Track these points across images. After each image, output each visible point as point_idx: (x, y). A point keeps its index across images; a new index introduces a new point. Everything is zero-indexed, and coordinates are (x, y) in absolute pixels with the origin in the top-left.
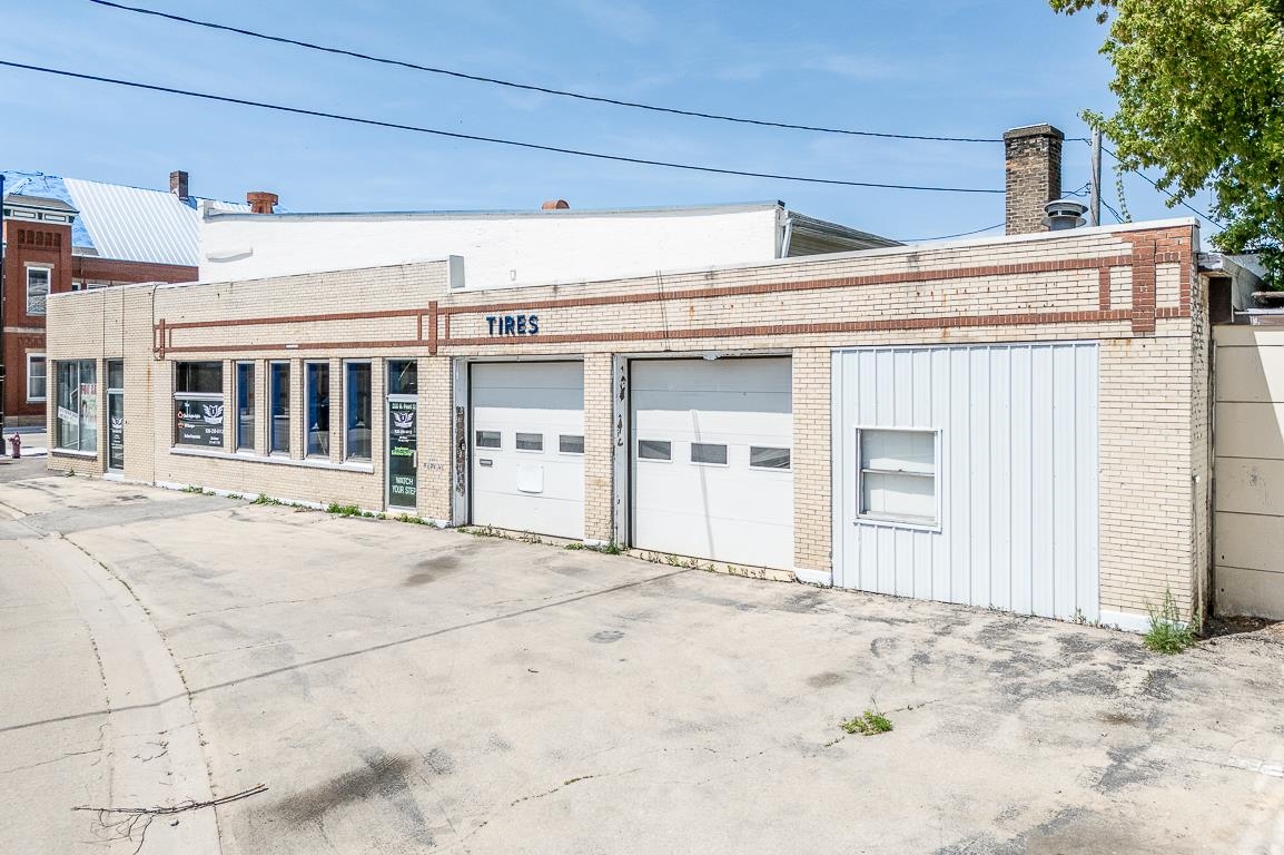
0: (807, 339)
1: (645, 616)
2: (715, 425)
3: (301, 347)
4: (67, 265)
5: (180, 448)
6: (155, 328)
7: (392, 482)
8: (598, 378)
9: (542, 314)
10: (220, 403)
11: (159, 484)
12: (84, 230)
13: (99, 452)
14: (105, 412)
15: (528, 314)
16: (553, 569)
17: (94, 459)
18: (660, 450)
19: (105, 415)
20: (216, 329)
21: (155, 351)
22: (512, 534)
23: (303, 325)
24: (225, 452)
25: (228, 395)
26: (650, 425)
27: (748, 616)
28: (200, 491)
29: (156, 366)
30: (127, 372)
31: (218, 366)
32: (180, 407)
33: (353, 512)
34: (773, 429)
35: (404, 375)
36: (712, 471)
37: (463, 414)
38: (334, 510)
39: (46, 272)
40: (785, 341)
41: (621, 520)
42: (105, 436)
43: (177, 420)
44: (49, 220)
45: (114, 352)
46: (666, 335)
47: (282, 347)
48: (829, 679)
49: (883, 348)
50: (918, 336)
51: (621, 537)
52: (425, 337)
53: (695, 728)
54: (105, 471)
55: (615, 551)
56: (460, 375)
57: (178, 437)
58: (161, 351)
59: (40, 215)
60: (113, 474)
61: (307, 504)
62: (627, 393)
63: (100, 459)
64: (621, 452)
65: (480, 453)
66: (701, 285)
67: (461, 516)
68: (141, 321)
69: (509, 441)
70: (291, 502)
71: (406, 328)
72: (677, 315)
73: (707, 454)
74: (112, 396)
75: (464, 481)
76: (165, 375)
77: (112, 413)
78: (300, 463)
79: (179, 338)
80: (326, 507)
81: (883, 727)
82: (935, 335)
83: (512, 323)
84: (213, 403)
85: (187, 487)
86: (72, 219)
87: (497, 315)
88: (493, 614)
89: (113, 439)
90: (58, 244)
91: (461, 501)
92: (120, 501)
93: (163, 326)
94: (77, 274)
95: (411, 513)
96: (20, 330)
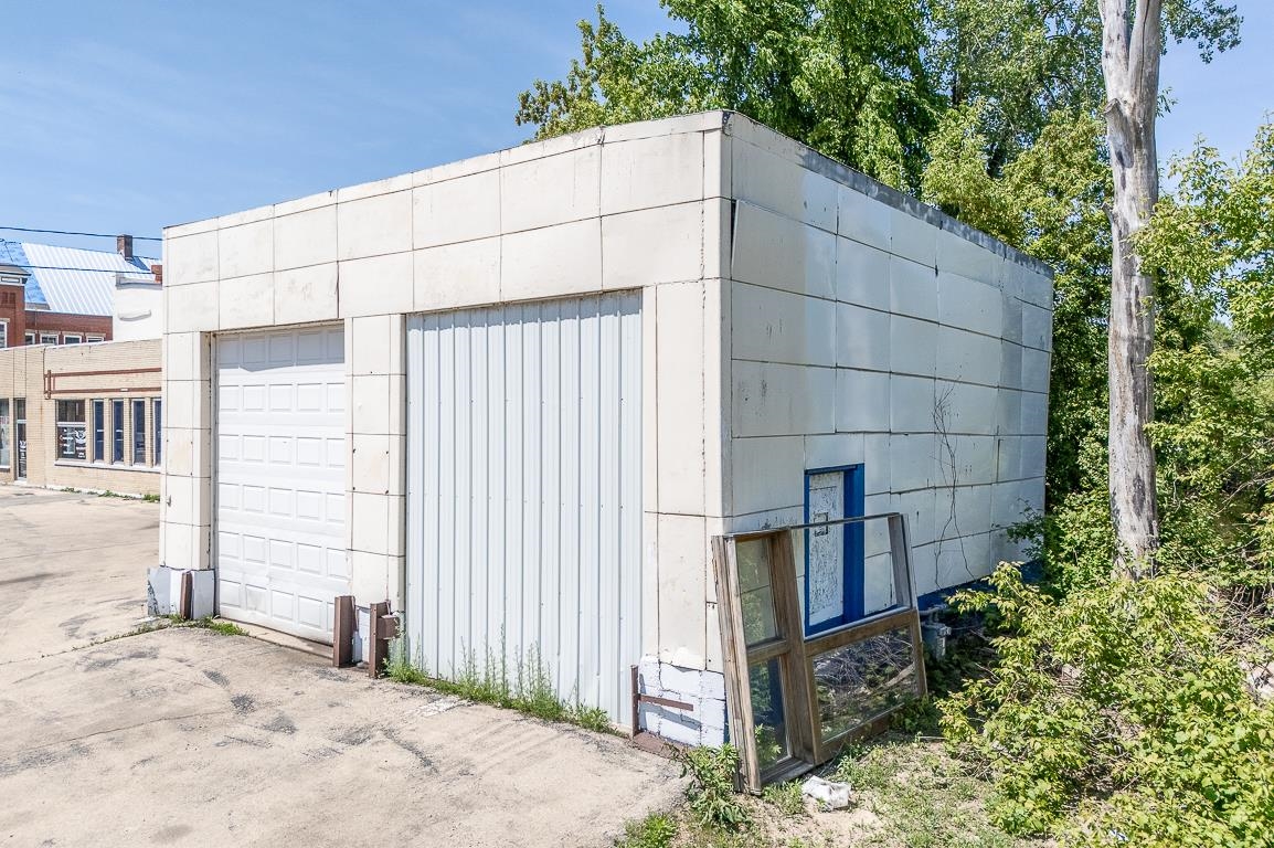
3: (129, 390)
4: (21, 319)
5: (62, 461)
6: (45, 376)
10: (84, 429)
11: (49, 486)
12: (39, 288)
13: (11, 466)
14: (15, 437)
17: (8, 471)
19: (15, 440)
20: (81, 377)
21: (46, 392)
23: (130, 375)
24: (87, 463)
25: (89, 423)
28: (72, 490)
29: (46, 403)
30: (28, 407)
31: (82, 402)
32: (60, 431)
33: (157, 499)
38: (147, 498)
39: (3, 326)
42: (15, 454)
43: (59, 441)
44: (4, 282)
45: (20, 394)
47: (118, 390)
54: (16, 479)
57: (60, 453)
58: (49, 392)
60: (21, 482)
61: (133, 495)
63: (12, 471)
68: (37, 372)
70: (124, 495)
74: (20, 425)
76: (50, 409)
77: (20, 439)
78: (128, 466)
79: (60, 384)
80: (143, 496)
84: (81, 429)
85: (64, 488)
86: (24, 281)
89: (20, 456)
90: (13, 301)
92: (15, 497)
93: (49, 376)
94: (31, 326)
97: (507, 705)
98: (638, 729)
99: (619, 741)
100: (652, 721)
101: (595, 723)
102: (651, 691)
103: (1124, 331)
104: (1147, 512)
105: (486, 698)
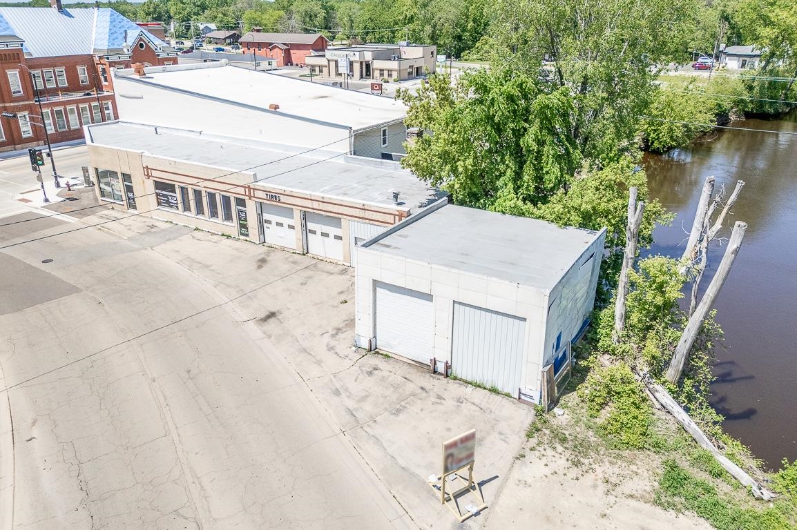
0: (344, 217)
1: (310, 277)
2: (326, 229)
3: (205, 187)
5: (159, 207)
6: (144, 168)
7: (241, 230)
8: (297, 214)
9: (281, 196)
10: (175, 196)
12: (28, 49)
15: (277, 195)
16: (290, 262)
17: (123, 205)
18: (314, 232)
19: (125, 191)
20: (170, 174)
21: (145, 175)
22: (277, 247)
24: (180, 212)
25: (178, 194)
26: (311, 226)
27: (332, 276)
28: (171, 222)
29: (146, 180)
30: (133, 179)
31: (173, 186)
32: (158, 195)
33: (229, 237)
34: (338, 232)
35: (241, 202)
36: (325, 238)
37: (260, 216)
38: (223, 235)
39: (16, 74)
40: (340, 216)
41: (305, 247)
42: (126, 198)
43: (158, 199)
44: (12, 47)
45: (127, 171)
46: (313, 209)
47: (197, 186)
48: (342, 292)
49: (358, 222)
50: (365, 221)
51: (305, 251)
52: (247, 194)
53: (318, 304)
54: (128, 209)
55: (304, 255)
56: (258, 205)
57: (159, 204)
58: (148, 176)
59: (7, 45)
60: (132, 211)
61: (214, 232)
62: (305, 218)
63: (125, 206)
64: (304, 232)
65: (265, 225)
66: (321, 200)
67: (262, 240)
68: (137, 164)
69: (274, 223)
70: (207, 231)
71: (241, 190)
72: (315, 205)
73: (325, 235)
74: (127, 185)
75: (262, 232)
77: (128, 191)
78: (208, 219)
79: (155, 174)
80: (220, 234)
81: (346, 302)
82: (368, 221)
83: (273, 197)
84: (172, 196)
85: (166, 220)
86: (22, 45)
87: (269, 193)
88: (278, 278)
89: (130, 199)
90: (18, 58)
91: (262, 237)
93: (148, 168)
95: (248, 239)
96: (12, 104)
97: (485, 388)
98: (520, 398)
99: (515, 400)
100: (522, 397)
101: (508, 395)
102: (523, 392)
103: (624, 279)
104: (623, 321)
105: (479, 386)
